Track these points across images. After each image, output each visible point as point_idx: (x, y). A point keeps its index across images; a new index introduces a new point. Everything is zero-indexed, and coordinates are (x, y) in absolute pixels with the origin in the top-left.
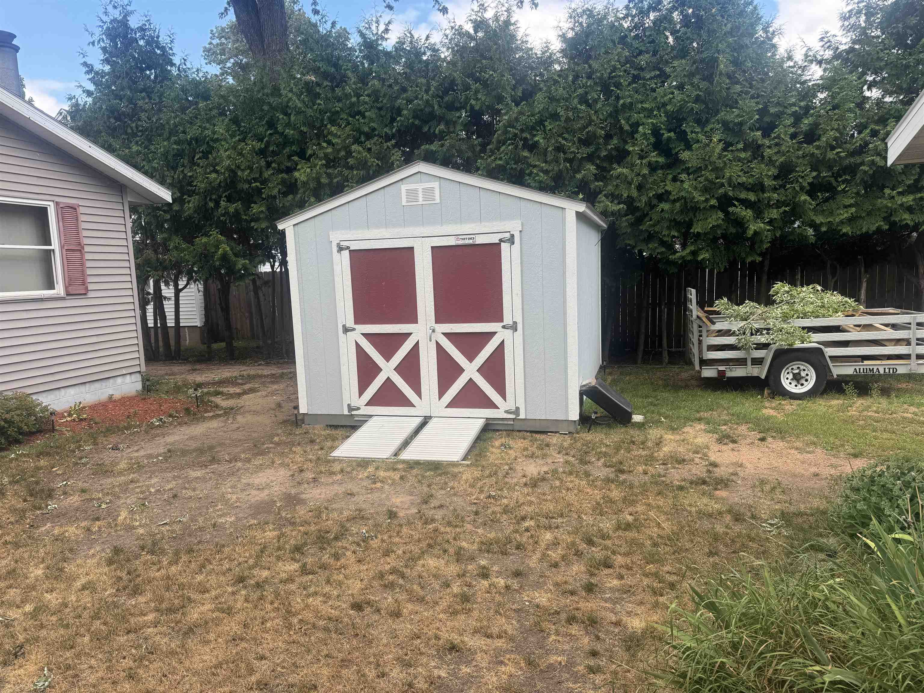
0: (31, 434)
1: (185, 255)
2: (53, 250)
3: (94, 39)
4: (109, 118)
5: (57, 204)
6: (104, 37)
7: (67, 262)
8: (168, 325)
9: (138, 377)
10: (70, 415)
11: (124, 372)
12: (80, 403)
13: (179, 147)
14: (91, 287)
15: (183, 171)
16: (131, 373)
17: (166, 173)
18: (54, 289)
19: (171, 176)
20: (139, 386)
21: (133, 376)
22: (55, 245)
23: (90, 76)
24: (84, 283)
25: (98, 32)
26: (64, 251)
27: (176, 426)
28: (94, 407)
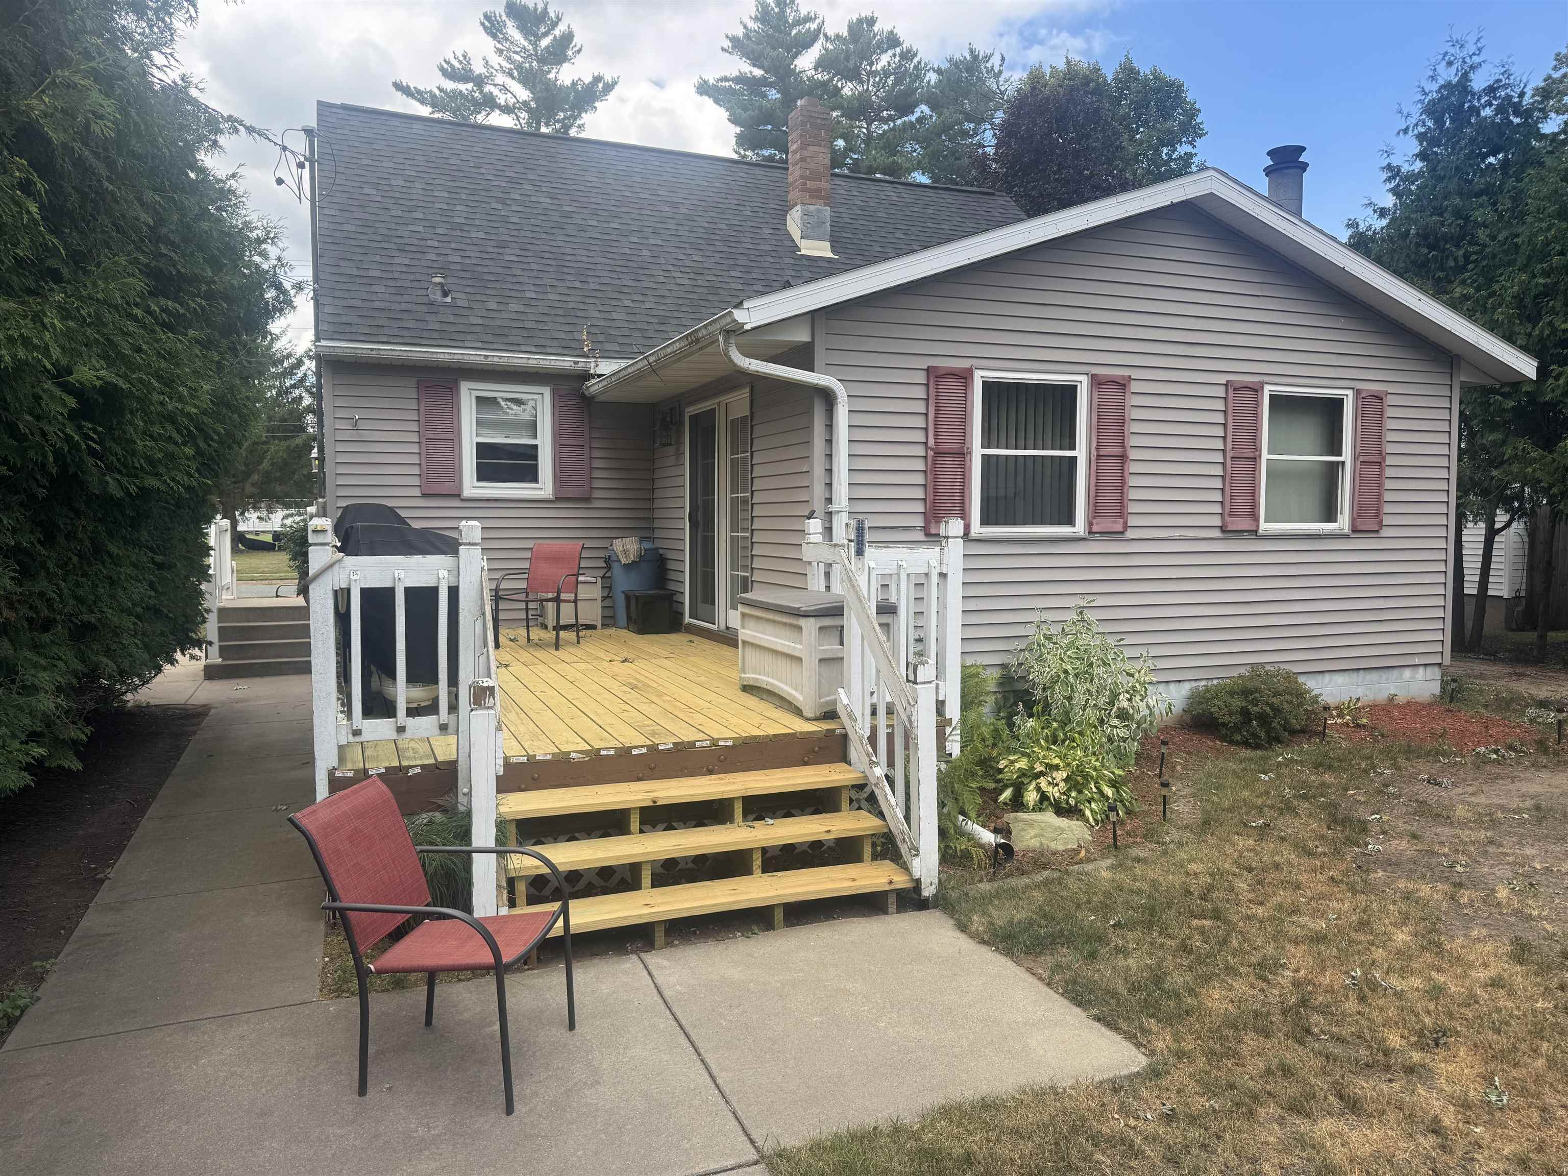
0: (1293, 732)
1: (1534, 471)
2: (1343, 463)
3: (1409, 123)
4: (1418, 245)
5: (1358, 392)
6: (1424, 116)
7: (1359, 479)
8: (1466, 591)
9: (1436, 673)
10: (1341, 715)
11: (1417, 662)
12: (1358, 699)
13: (1549, 280)
14: (1387, 520)
15: (1550, 323)
16: (1425, 665)
17: (1517, 329)
18: (1336, 521)
19: (1526, 334)
20: (1435, 688)
21: (1429, 669)
22: (1347, 455)
23: (1393, 185)
24: (1378, 514)
25: (1416, 112)
26: (1358, 463)
27: (1527, 768)
28: (1374, 709)
